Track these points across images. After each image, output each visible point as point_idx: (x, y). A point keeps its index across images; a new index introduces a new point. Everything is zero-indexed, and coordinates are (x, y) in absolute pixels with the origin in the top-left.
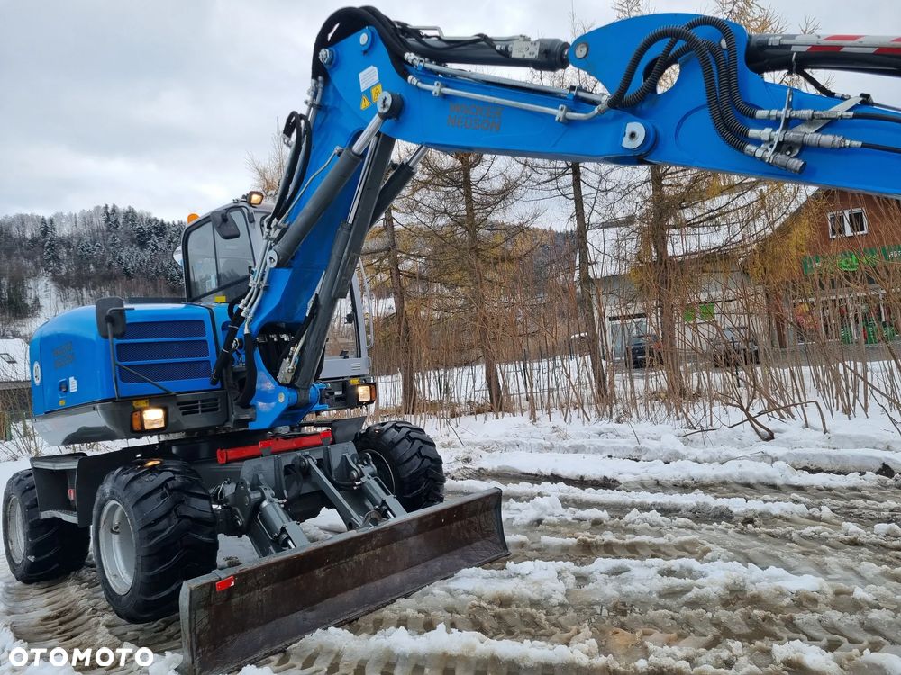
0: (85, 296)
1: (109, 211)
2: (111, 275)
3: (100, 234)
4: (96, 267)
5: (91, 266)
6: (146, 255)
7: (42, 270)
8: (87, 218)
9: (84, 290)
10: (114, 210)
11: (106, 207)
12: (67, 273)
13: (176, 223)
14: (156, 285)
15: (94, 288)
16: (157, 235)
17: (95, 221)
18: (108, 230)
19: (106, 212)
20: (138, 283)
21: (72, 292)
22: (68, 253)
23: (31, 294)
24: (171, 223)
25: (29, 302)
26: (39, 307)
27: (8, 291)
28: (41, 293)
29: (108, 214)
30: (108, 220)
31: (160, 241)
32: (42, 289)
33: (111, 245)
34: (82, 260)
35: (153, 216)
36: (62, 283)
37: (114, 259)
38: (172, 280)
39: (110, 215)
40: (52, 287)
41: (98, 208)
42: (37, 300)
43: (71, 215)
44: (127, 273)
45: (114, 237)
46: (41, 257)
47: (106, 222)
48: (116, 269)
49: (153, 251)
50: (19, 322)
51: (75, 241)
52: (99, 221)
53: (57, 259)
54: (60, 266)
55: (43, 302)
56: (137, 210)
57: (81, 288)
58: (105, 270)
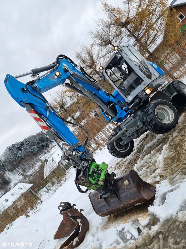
0: (18, 170)
1: (9, 148)
2: (20, 161)
3: (11, 154)
4: (15, 162)
5: (14, 163)
6: (23, 151)
7: (5, 171)
8: (6, 153)
9: (17, 168)
10: (9, 147)
11: (7, 148)
12: (10, 168)
13: (24, 140)
14: (30, 156)
15: (18, 167)
16: (22, 145)
17: (7, 152)
18: (12, 152)
19: (8, 149)
20: (26, 159)
21: (15, 171)
22: (7, 163)
23: (7, 178)
24: (23, 141)
25: (8, 180)
26: (10, 179)
27: (2, 181)
28: (9, 176)
29: (9, 149)
30: (10, 150)
31: (24, 146)
32: (8, 175)
33: (15, 155)
34: (11, 163)
35: (18, 142)
36: (11, 170)
37: (18, 157)
38: (33, 152)
39: (10, 149)
40: (10, 173)
41: (6, 149)
42: (9, 178)
43: (2, 155)
44: (22, 158)
45: (14, 153)
46: (3, 168)
47: (10, 151)
48: (20, 159)
49: (24, 149)
50: (9, 185)
51: (7, 160)
52: (9, 152)
53: (6, 166)
54: (8, 167)
55: (10, 178)
56: (14, 143)
57: (16, 169)
58: (17, 161)
